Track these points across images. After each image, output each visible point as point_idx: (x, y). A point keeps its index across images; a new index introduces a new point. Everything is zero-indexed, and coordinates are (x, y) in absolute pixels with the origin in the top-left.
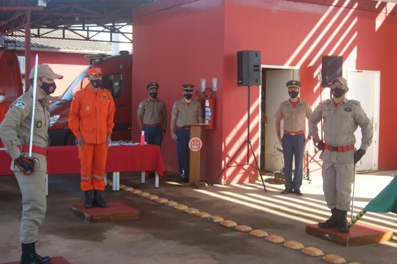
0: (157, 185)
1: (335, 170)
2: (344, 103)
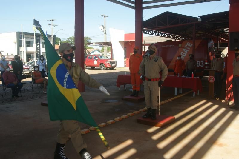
1: (150, 91)
2: (154, 58)
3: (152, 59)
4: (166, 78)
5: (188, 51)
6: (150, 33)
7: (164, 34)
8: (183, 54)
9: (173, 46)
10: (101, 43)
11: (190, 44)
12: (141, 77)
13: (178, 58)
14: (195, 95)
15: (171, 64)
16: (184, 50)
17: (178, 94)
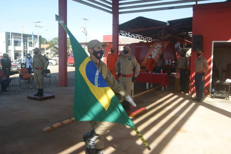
0: (163, 90)
1: (125, 85)
2: (128, 57)
3: (126, 57)
4: (138, 75)
5: (158, 51)
6: (125, 35)
7: (137, 36)
8: (153, 53)
9: (145, 46)
10: (82, 43)
11: (159, 45)
12: (117, 74)
13: (149, 57)
14: (164, 89)
15: (143, 62)
16: (155, 50)
17: (150, 88)
